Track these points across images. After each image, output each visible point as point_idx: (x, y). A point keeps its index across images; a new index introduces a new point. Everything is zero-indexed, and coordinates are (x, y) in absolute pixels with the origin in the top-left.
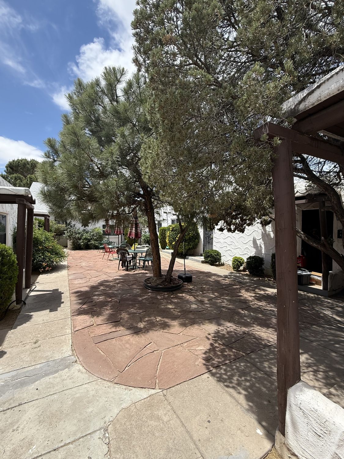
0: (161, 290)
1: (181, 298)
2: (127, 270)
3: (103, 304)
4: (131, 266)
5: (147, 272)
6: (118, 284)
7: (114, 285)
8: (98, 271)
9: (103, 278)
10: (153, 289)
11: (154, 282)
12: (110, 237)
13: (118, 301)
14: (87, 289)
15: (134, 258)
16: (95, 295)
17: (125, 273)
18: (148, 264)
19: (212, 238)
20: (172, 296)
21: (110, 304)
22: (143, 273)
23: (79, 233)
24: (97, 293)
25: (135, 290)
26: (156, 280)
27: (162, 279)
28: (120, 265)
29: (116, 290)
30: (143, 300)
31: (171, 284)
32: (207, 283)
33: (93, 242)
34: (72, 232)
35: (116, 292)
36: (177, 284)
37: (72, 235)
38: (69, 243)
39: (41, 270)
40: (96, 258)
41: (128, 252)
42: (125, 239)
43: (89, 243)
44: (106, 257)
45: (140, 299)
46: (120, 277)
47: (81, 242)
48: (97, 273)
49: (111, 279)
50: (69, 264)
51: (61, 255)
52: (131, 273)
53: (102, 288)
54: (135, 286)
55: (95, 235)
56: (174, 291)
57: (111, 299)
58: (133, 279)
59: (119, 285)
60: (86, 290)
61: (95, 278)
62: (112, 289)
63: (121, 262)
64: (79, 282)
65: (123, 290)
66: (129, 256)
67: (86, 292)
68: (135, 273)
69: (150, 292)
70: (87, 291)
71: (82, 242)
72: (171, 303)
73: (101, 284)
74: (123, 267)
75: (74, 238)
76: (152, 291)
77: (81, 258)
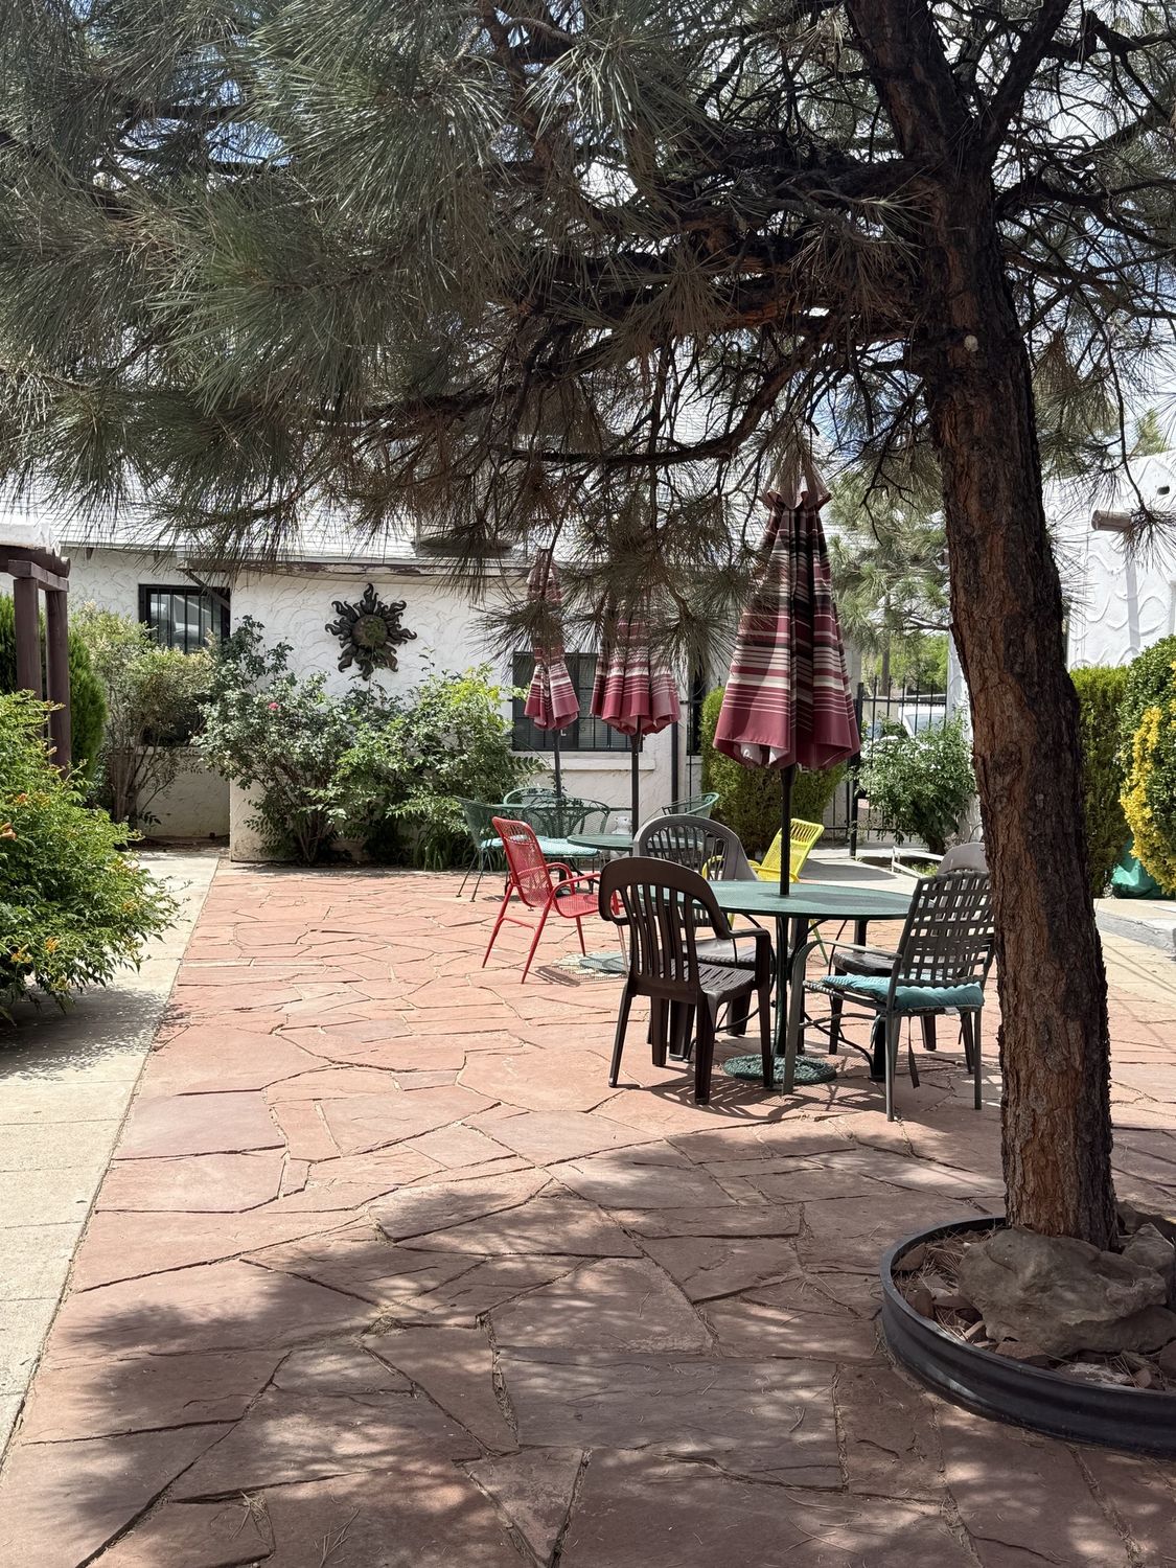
0: (1110, 1429)
2: (701, 1092)
5: (912, 1131)
6: (583, 1256)
7: (542, 1267)
8: (412, 1080)
9: (452, 1162)
10: (1016, 1406)
11: (1025, 1308)
12: (569, 761)
13: (541, 1536)
15: (777, 964)
16: (292, 1400)
17: (673, 1131)
18: (930, 1041)
22: (871, 1145)
23: (317, 725)
25: (771, 1372)
26: (1042, 1284)
27: (1126, 1275)
28: (638, 1031)
29: (538, 1354)
33: (422, 803)
34: (264, 716)
35: (539, 1383)
37: (259, 735)
38: (242, 808)
40: (430, 944)
41: (709, 901)
42: (707, 786)
43: (394, 811)
44: (515, 940)
46: (623, 1178)
47: (333, 805)
48: (406, 1104)
49: (514, 1187)
50: (187, 996)
51: (98, 904)
52: (745, 1128)
53: (400, 1296)
54: (769, 1321)
55: (449, 741)
57: (454, 1495)
58: (754, 1207)
59: (589, 1281)
60: (234, 1309)
62: (504, 1328)
63: (642, 1004)
65: (626, 1360)
66: (724, 951)
68: (781, 1131)
69: (972, 1449)
71: (340, 800)
74: (659, 1061)
75: (276, 761)
76: (985, 1429)
77: (311, 938)
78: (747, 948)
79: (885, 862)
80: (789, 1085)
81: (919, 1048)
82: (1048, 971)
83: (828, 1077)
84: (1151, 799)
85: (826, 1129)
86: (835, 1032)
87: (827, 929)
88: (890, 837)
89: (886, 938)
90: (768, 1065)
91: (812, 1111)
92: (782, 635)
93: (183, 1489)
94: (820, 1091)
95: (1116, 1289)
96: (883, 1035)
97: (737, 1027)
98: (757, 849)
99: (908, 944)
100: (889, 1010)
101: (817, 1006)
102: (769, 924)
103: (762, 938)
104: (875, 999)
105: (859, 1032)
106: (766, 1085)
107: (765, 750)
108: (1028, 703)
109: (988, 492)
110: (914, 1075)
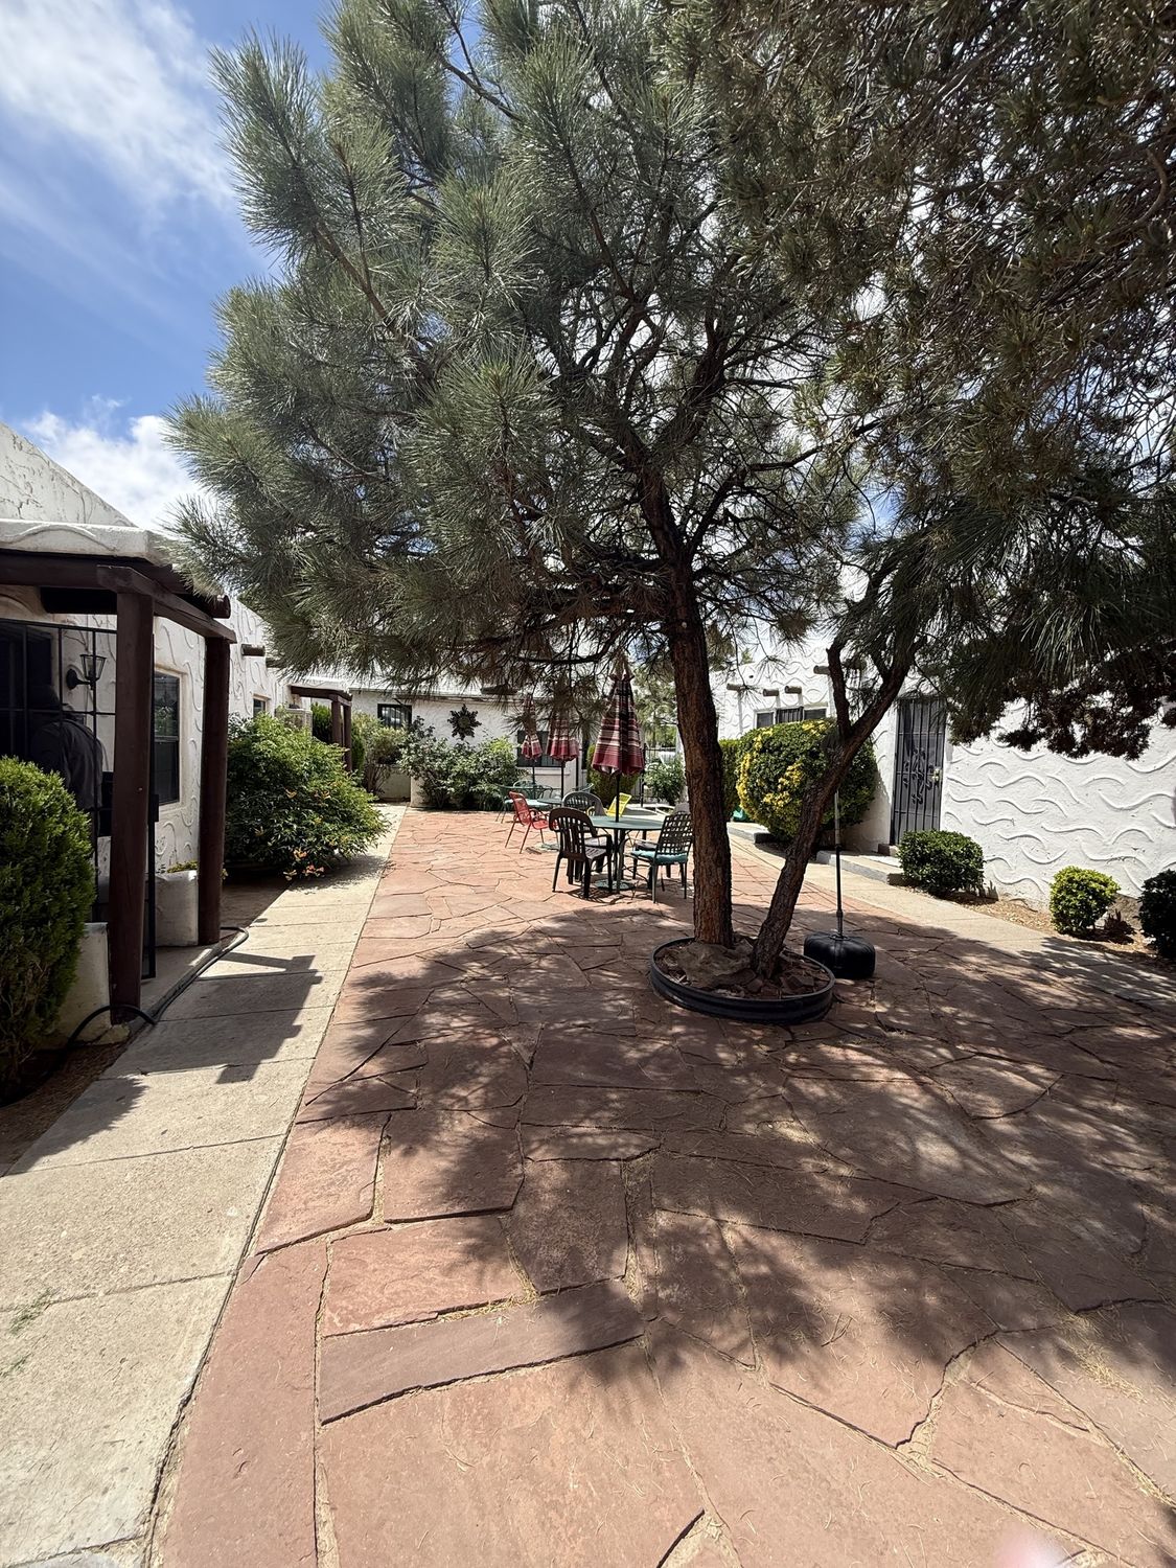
0: (730, 1013)
1: (839, 1076)
2: (586, 894)
3: (455, 1066)
4: (601, 878)
5: (662, 907)
6: (541, 954)
7: (527, 958)
8: (479, 889)
9: (493, 920)
10: (697, 1005)
11: (701, 970)
12: (538, 771)
13: (526, 1056)
14: (414, 968)
15: (614, 847)
16: (435, 1007)
17: (575, 908)
18: (669, 874)
19: (938, 784)
20: (792, 1058)
21: (486, 1072)
22: (647, 912)
23: (444, 757)
24: (448, 994)
25: (610, 994)
26: (707, 961)
27: (736, 958)
28: (563, 871)
29: (525, 990)
30: (644, 1062)
31: (779, 984)
32: (954, 989)
33: (484, 786)
34: (424, 753)
35: (526, 1000)
36: (808, 988)
37: (422, 761)
38: (416, 788)
39: (290, 875)
40: (487, 839)
41: (589, 824)
42: (589, 781)
43: (472, 789)
44: (517, 838)
45: (633, 1054)
46: (557, 926)
47: (449, 787)
48: (476, 899)
49: (517, 929)
50: (395, 858)
51: (362, 824)
52: (601, 907)
53: (475, 969)
54: (610, 976)
55: (493, 763)
56: (798, 1021)
57: (494, 1041)
58: (605, 935)
59: (544, 963)
60: (413, 974)
61: (463, 920)
62: (513, 980)
63: (565, 861)
64: (398, 933)
65: (558, 991)
66: (595, 842)
67: (410, 984)
68: (615, 908)
69: (682, 1021)
70: (414, 979)
71: (452, 785)
72: (796, 1104)
73: (477, 950)
74: (571, 882)
75: (428, 770)
76: (686, 1013)
77: (441, 836)
78: (603, 841)
79: (653, 809)
80: (618, 891)
81: (665, 877)
82: (711, 850)
83: (632, 888)
84: (747, 787)
85: (631, 907)
86: (635, 872)
87: (633, 834)
88: (655, 800)
89: (654, 837)
90: (610, 884)
91: (626, 900)
92: (617, 726)
93: (393, 1041)
94: (629, 893)
95: (733, 963)
96: (652, 873)
97: (599, 870)
98: (607, 804)
99: (661, 840)
100: (655, 863)
101: (628, 862)
102: (611, 832)
103: (609, 837)
104: (650, 859)
105: (644, 872)
106: (610, 891)
107: (610, 768)
108: (704, 754)
109: (690, 678)
110: (663, 885)
